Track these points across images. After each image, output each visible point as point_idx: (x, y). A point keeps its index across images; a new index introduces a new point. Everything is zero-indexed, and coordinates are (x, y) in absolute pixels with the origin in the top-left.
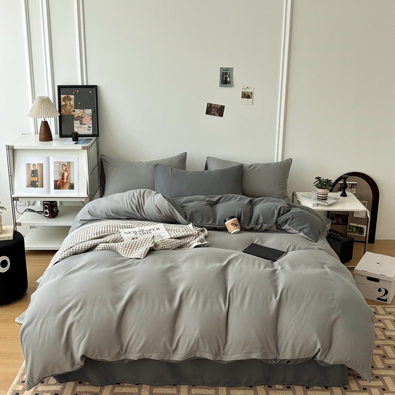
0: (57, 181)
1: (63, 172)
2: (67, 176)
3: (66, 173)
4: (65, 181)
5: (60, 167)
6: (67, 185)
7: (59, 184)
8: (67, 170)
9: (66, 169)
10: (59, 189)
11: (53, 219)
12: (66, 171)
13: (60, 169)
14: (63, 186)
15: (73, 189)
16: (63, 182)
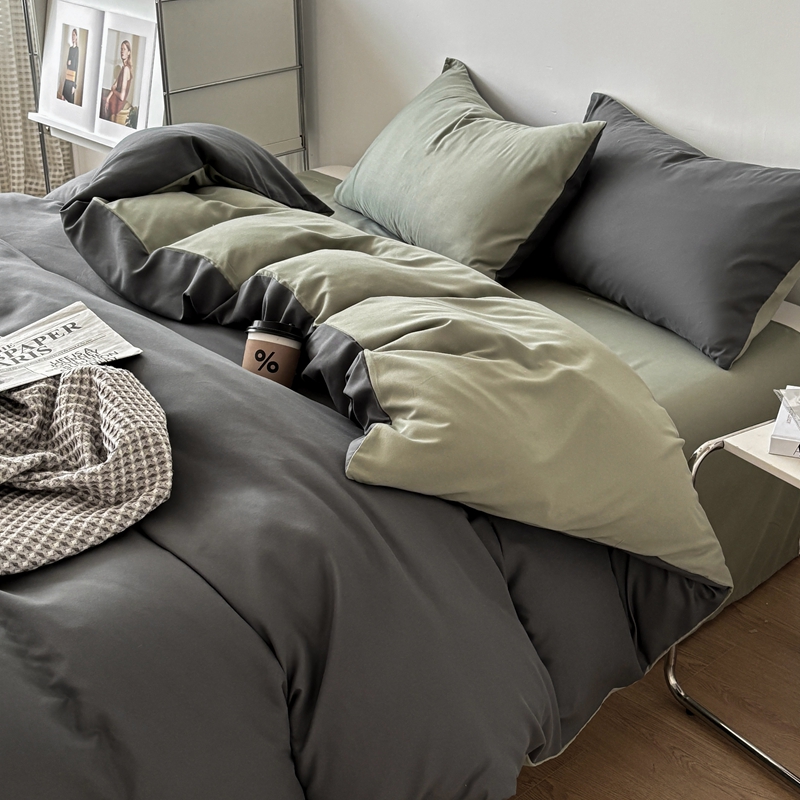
0: (109, 92)
1: (122, 65)
2: (129, 82)
4: (123, 96)
6: (126, 112)
7: (110, 104)
8: (131, 61)
9: (129, 57)
10: (109, 119)
12: (128, 64)
13: (116, 56)
14: (116, 112)
15: (135, 126)
16: (119, 99)
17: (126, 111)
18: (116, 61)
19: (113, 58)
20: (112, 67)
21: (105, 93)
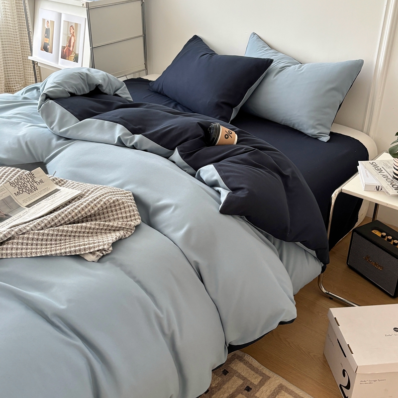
0: (65, 47)
1: (70, 36)
2: (74, 43)
3: (73, 38)
4: (71, 49)
5: (68, 30)
6: (73, 55)
7: (65, 52)
8: (74, 34)
9: (73, 32)
10: (65, 58)
14: (69, 56)
15: (77, 62)
19: (66, 33)
20: (66, 37)
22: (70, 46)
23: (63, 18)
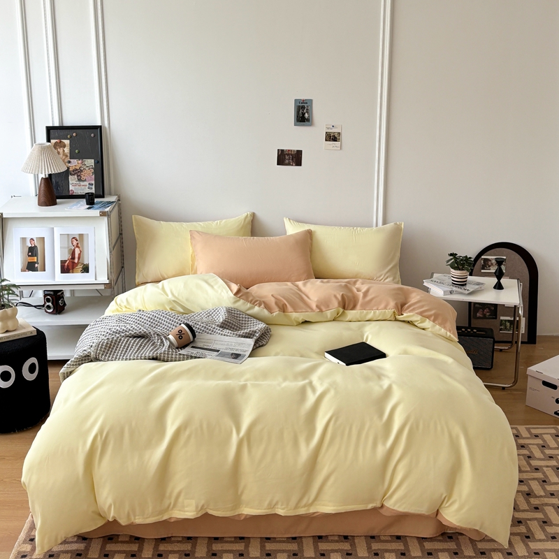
0: (66, 261)
1: (73, 248)
2: (79, 254)
3: (77, 250)
4: (76, 261)
7: (68, 266)
8: (79, 245)
9: (77, 244)
10: (68, 272)
11: (58, 316)
12: (77, 247)
13: (68, 244)
14: (73, 268)
15: (88, 272)
16: (74, 263)
17: (80, 267)
18: (68, 247)
19: (66, 246)
20: (66, 251)
21: (63, 262)
22: (73, 258)
23: (57, 233)
